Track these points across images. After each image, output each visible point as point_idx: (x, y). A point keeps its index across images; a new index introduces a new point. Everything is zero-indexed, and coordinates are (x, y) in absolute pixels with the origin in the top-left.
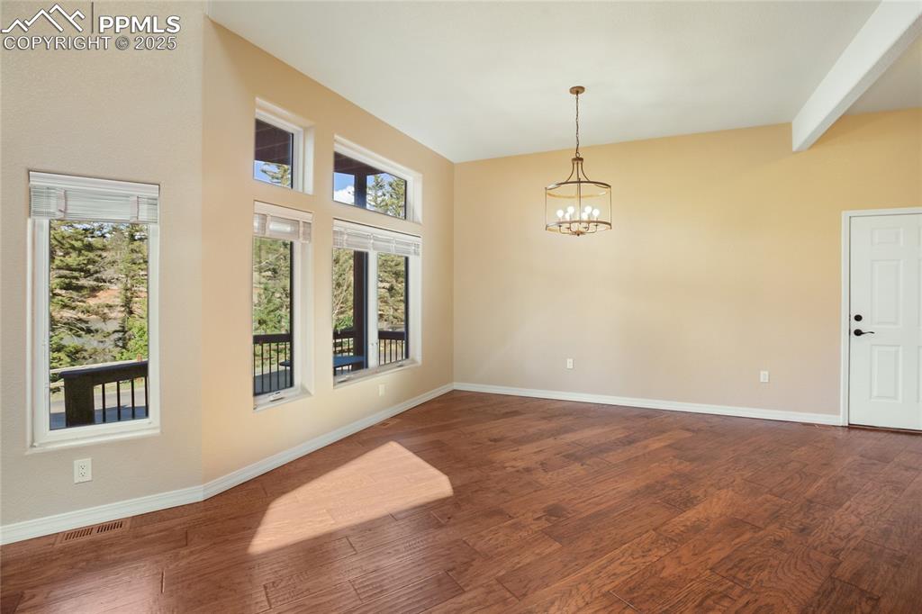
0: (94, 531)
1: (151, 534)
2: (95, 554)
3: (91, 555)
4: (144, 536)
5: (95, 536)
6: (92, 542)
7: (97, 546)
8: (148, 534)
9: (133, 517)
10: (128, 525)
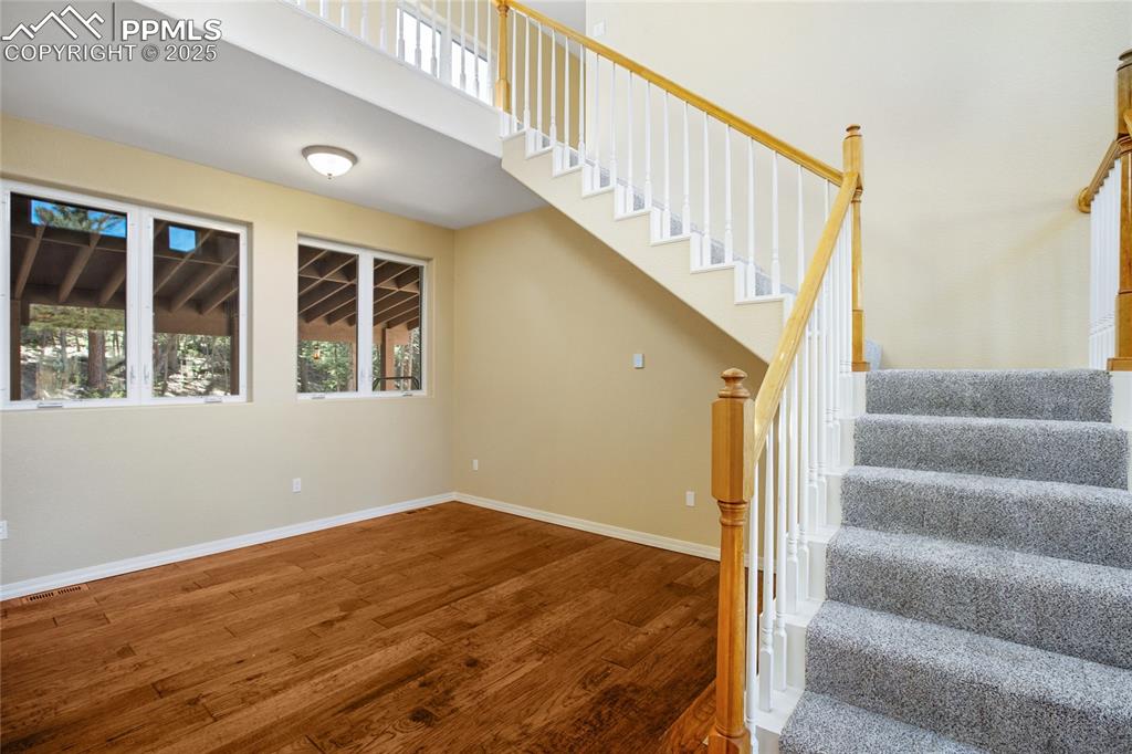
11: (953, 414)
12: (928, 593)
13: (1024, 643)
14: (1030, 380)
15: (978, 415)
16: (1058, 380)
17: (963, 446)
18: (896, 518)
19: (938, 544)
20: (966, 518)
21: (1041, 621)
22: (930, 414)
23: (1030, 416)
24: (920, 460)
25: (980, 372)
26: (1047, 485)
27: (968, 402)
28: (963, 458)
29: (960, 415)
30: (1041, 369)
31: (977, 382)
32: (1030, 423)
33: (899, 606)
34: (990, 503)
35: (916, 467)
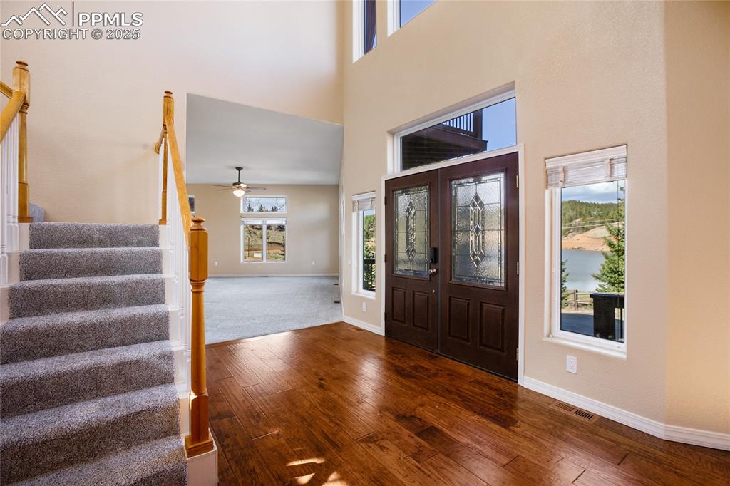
0: (574, 411)
1: (602, 437)
2: (561, 425)
3: (559, 424)
4: (597, 435)
5: (572, 415)
6: (567, 417)
7: (567, 421)
8: (600, 436)
9: (602, 417)
10: (595, 420)
11: (88, 247)
12: (69, 339)
13: (118, 346)
14: (127, 229)
15: (101, 247)
16: (139, 229)
17: (91, 262)
18: (50, 306)
19: (77, 314)
20: (92, 297)
21: (125, 333)
22: (74, 247)
23: (127, 246)
24: (67, 273)
25: (103, 225)
26: (131, 276)
27: (96, 240)
28: (92, 268)
29: (92, 247)
30: (132, 224)
31: (102, 230)
32: (126, 249)
33: (52, 351)
34: (103, 287)
35: (64, 277)
